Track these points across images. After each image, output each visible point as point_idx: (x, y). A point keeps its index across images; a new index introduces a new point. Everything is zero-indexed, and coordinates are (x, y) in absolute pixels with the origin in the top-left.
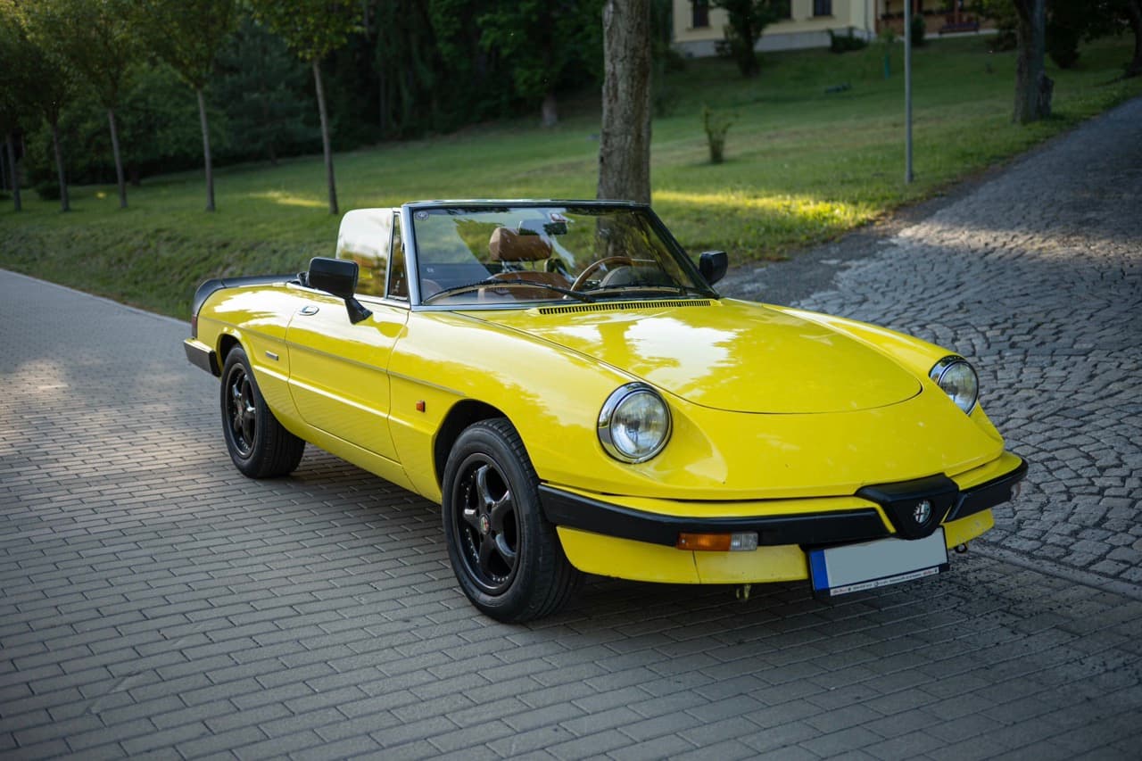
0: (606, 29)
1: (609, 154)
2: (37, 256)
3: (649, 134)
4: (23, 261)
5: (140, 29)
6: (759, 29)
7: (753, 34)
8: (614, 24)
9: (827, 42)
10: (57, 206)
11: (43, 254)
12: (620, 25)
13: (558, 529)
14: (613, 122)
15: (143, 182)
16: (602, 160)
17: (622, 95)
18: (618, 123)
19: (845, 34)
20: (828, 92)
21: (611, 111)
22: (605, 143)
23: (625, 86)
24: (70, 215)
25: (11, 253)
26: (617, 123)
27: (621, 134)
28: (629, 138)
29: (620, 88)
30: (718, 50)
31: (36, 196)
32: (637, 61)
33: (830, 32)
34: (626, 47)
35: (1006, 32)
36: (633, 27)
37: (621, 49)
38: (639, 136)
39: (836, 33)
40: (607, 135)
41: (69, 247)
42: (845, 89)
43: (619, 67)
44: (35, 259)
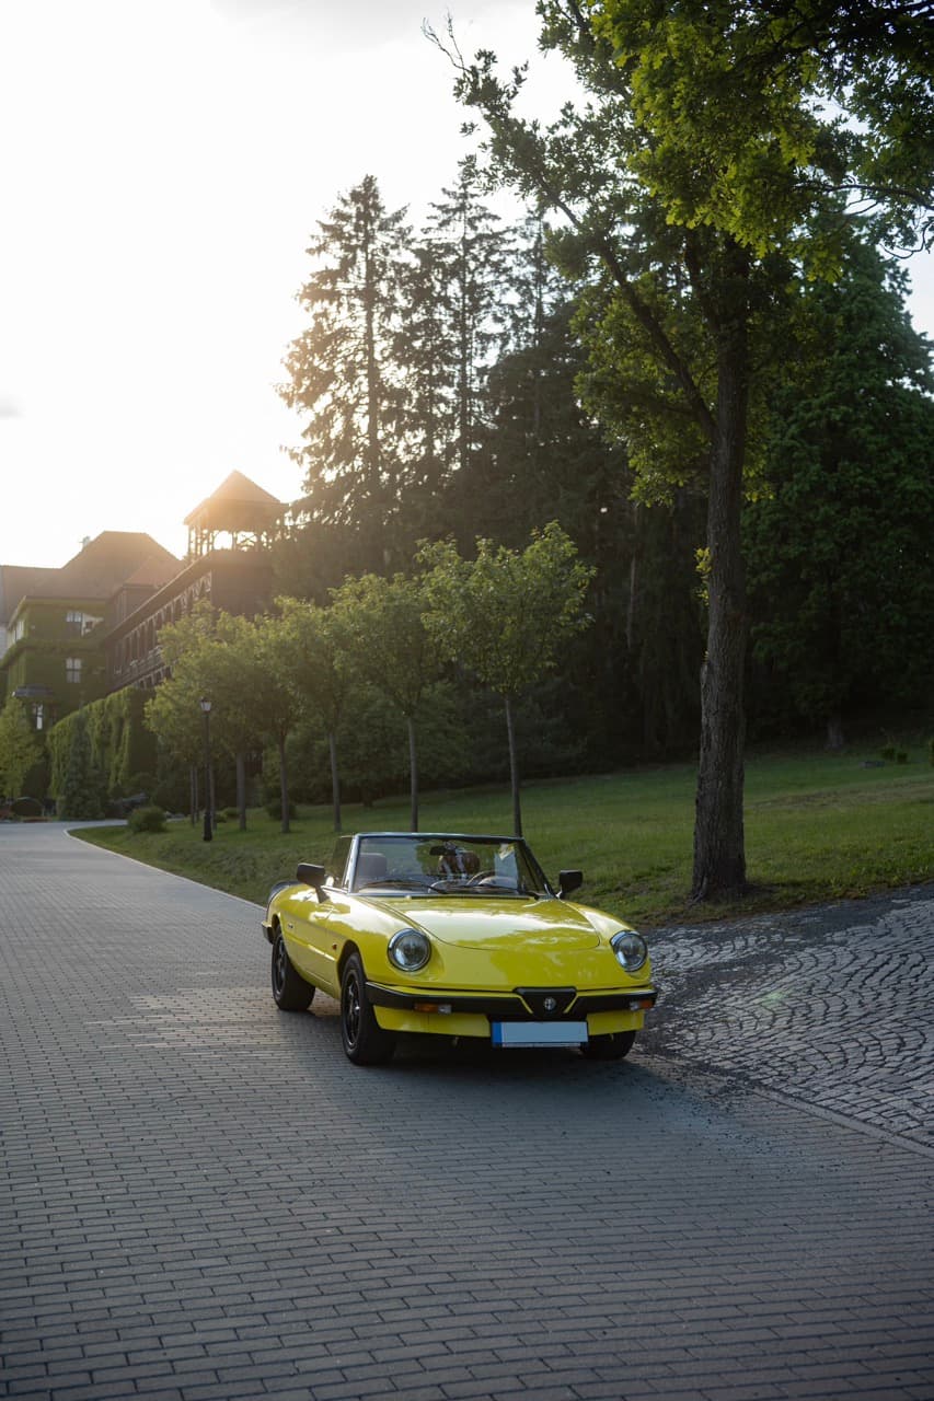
0: (703, 686)
1: (702, 797)
2: (248, 877)
3: (742, 780)
4: (235, 881)
5: (356, 659)
8: (708, 683)
10: (278, 826)
11: (253, 876)
12: (713, 683)
13: (375, 1007)
14: (707, 767)
15: (375, 803)
16: (697, 802)
17: (715, 745)
18: (711, 770)
21: (705, 758)
22: (700, 787)
23: (717, 737)
24: (288, 836)
25: (226, 872)
27: (714, 779)
28: (720, 783)
29: (713, 739)
31: (266, 814)
34: (718, 703)
36: (723, 685)
37: (713, 705)
38: (730, 782)
40: (701, 780)
41: (277, 869)
43: (712, 720)
44: (246, 880)
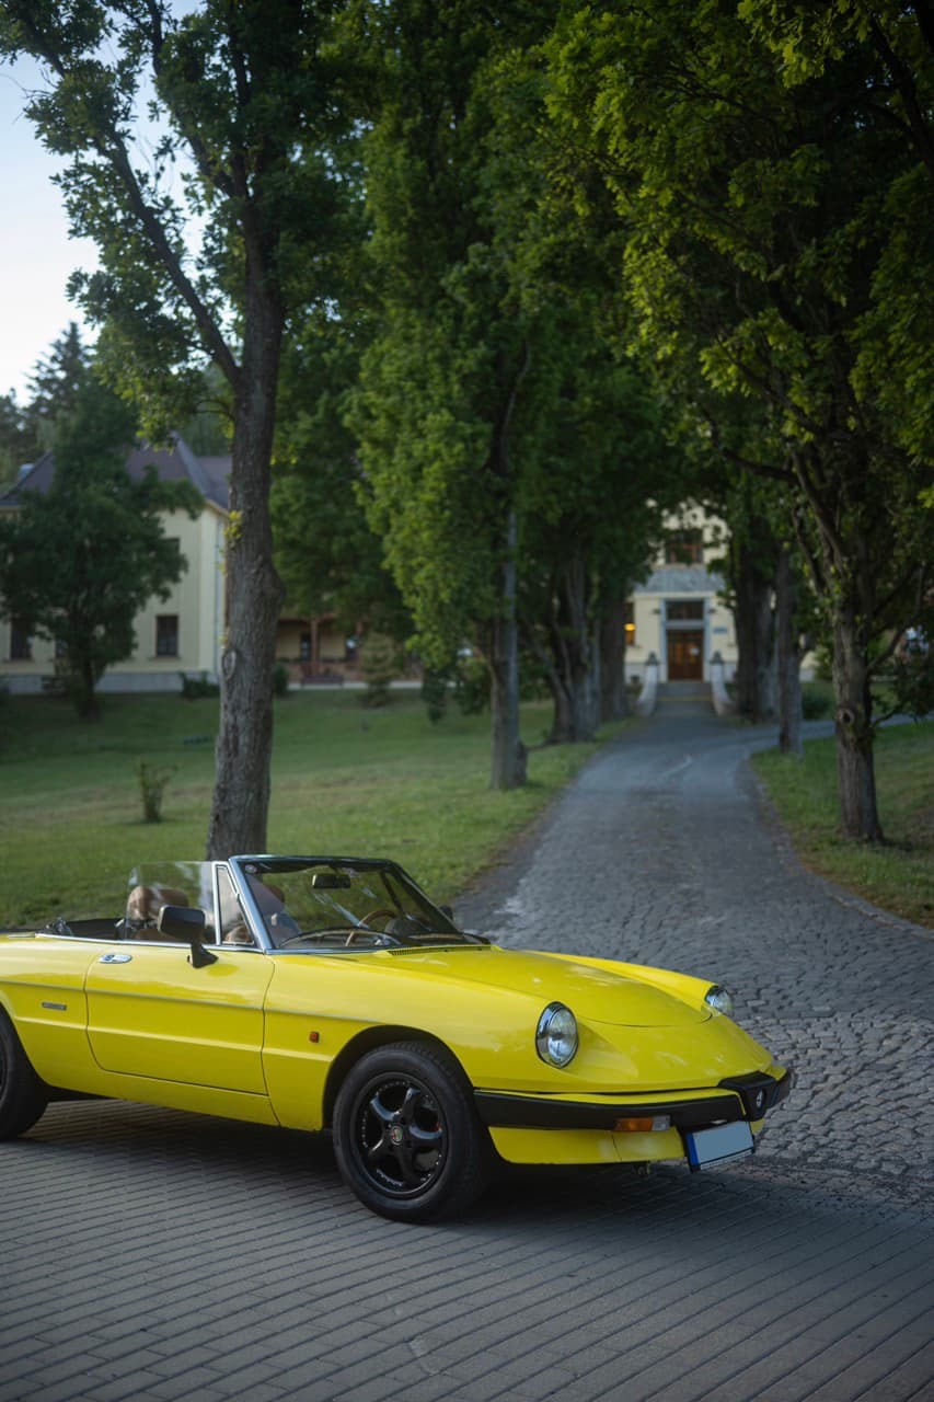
1: (226, 812)
6: (101, 667)
7: (94, 673)
9: (178, 686)
12: (243, 674)
13: (494, 1131)
14: (232, 776)
16: (216, 818)
17: (244, 750)
18: (238, 779)
19: (198, 678)
20: (186, 742)
21: (230, 765)
23: (247, 740)
26: (236, 779)
27: (242, 790)
28: (251, 796)
29: (241, 742)
30: (46, 687)
32: (262, 714)
33: (182, 675)
34: (250, 699)
35: (375, 688)
36: (258, 678)
39: (189, 677)
42: (206, 740)
